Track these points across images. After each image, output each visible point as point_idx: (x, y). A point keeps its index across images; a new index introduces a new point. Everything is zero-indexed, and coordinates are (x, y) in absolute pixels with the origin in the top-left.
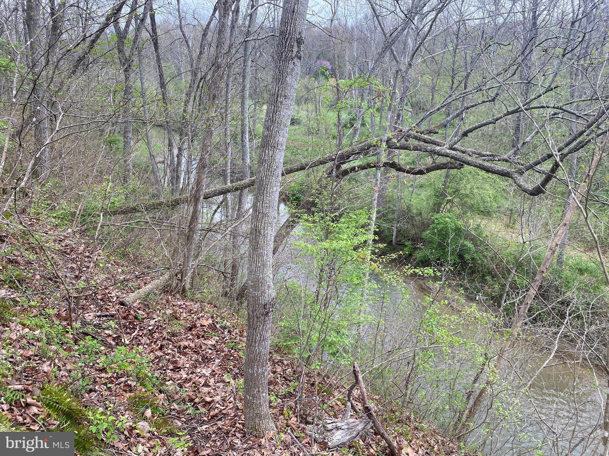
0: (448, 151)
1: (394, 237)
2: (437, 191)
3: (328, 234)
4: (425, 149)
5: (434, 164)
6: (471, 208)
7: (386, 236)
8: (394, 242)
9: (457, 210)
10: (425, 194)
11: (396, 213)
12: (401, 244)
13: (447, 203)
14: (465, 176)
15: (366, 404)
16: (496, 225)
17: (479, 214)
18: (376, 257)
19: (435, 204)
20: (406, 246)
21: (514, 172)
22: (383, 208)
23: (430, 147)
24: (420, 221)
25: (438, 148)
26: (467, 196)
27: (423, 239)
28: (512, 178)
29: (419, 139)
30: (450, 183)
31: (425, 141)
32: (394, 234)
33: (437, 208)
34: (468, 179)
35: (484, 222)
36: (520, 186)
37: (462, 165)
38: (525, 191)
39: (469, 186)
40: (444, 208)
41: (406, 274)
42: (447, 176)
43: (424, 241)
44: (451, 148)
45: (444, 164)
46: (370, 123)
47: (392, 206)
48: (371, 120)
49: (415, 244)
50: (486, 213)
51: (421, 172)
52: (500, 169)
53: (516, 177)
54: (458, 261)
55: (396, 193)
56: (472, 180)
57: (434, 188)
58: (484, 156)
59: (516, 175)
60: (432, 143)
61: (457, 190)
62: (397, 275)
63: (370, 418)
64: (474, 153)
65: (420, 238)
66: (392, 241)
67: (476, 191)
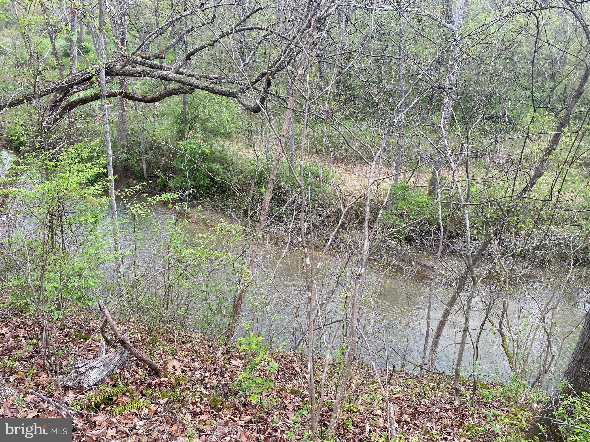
0: (175, 75)
1: (145, 170)
2: (178, 119)
3: (47, 175)
4: (152, 74)
5: (166, 91)
6: (212, 131)
7: (137, 171)
8: (146, 176)
9: (200, 135)
10: (167, 122)
11: (142, 145)
12: (153, 177)
13: (190, 129)
14: (201, 101)
15: (118, 335)
16: (237, 145)
17: (221, 137)
18: (118, 192)
19: (178, 132)
20: (159, 177)
21: (237, 92)
22: (127, 141)
23: (156, 72)
24: (167, 150)
25: (164, 73)
26: (207, 121)
27: (173, 168)
28: (236, 98)
29: (145, 65)
30: (188, 109)
31: (151, 66)
32: (144, 167)
33: (181, 135)
34: (205, 104)
35: (227, 144)
36: (244, 105)
37: (193, 89)
38: (248, 109)
39: (207, 111)
40: (188, 135)
41: (152, 204)
42: (185, 103)
43: (175, 170)
44: (177, 73)
45: (175, 90)
46: (95, 51)
47: (136, 139)
48: (95, 47)
49: (167, 174)
50: (227, 136)
51: (154, 100)
52: (225, 90)
53: (240, 97)
54: (210, 183)
55: (138, 125)
56: (208, 104)
57: (175, 116)
58: (211, 79)
59: (239, 95)
60: (158, 68)
61: (197, 116)
62: (144, 207)
63: (125, 347)
64: (202, 76)
65: (171, 168)
66: (143, 175)
67: (214, 114)
